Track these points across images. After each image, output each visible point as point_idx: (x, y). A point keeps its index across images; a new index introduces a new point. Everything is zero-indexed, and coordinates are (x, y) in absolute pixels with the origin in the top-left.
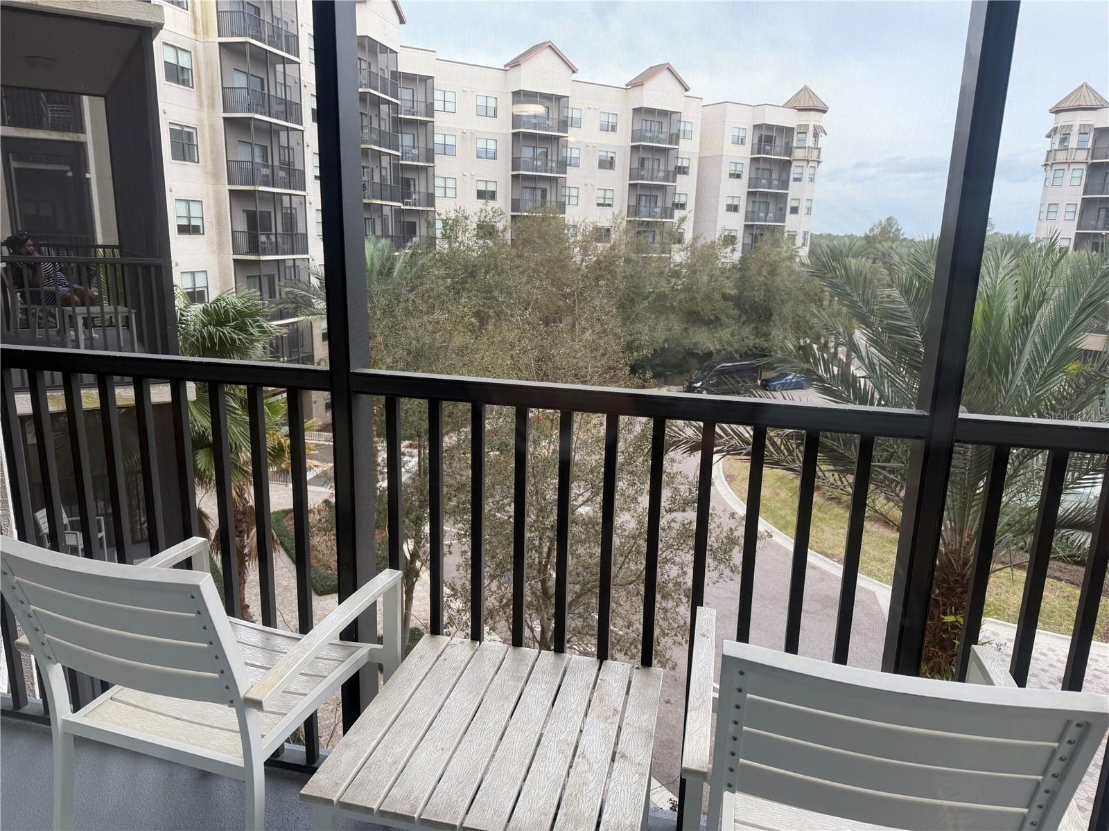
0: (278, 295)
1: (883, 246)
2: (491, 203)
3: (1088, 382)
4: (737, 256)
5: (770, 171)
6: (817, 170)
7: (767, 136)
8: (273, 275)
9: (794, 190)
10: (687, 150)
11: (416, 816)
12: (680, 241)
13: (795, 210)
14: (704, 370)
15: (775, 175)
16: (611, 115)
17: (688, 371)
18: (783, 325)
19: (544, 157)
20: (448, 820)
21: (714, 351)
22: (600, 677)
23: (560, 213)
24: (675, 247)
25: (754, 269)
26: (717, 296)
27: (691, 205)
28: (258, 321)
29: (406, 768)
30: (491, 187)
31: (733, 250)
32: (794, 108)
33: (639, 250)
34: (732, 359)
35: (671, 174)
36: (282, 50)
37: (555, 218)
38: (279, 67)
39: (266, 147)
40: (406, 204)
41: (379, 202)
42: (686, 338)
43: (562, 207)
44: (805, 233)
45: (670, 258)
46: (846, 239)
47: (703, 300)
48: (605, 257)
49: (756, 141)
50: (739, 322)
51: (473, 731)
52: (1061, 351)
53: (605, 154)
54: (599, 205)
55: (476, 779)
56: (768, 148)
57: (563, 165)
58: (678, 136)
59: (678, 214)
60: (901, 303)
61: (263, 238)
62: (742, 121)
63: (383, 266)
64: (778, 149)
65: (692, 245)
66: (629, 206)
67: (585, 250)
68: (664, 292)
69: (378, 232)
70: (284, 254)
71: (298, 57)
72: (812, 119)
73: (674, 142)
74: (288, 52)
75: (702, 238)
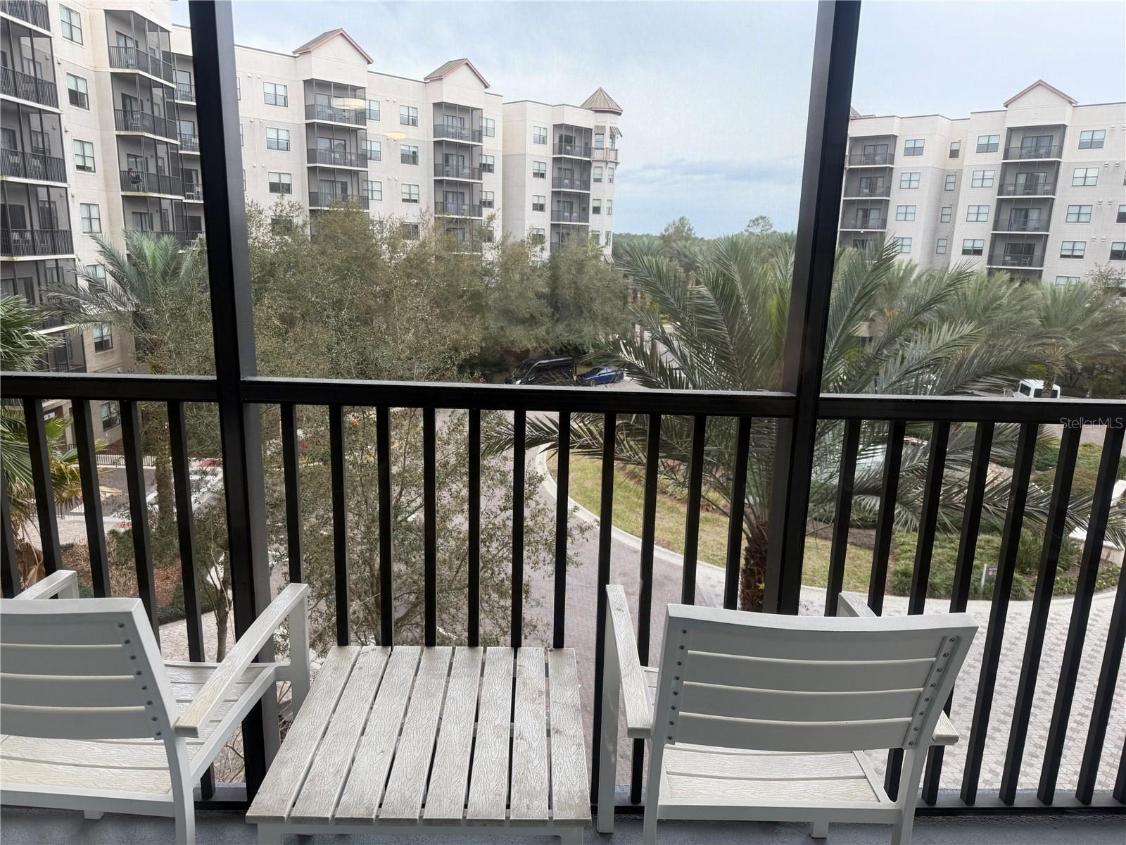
0: (37, 300)
1: (677, 245)
2: (287, 196)
3: (868, 365)
4: (546, 255)
5: (572, 171)
6: (616, 172)
7: (568, 136)
8: (31, 278)
9: (595, 191)
10: (491, 148)
11: (374, 817)
12: (490, 239)
13: (597, 210)
14: (523, 368)
15: (577, 176)
16: (410, 109)
17: (507, 370)
18: (593, 322)
19: (342, 150)
20: (406, 816)
21: (531, 349)
22: (518, 663)
23: (365, 208)
24: (486, 245)
25: (564, 268)
26: (530, 294)
27: (498, 203)
28: (27, 331)
29: (351, 774)
30: (285, 180)
31: (542, 249)
32: (591, 109)
33: (449, 248)
34: (548, 356)
35: (476, 171)
36: (27, 21)
37: (358, 213)
38: (25, 41)
39: (14, 132)
40: (189, 197)
41: (156, 195)
42: (503, 336)
43: (365, 202)
44: (608, 233)
45: (482, 256)
46: (644, 238)
47: (517, 298)
48: (416, 255)
49: (557, 141)
50: (553, 320)
51: (409, 730)
52: (843, 338)
53: (407, 148)
54: (404, 200)
55: (424, 774)
56: (568, 148)
57: (363, 158)
58: (480, 133)
59: (486, 212)
60: (710, 299)
61: (15, 236)
62: (541, 121)
63: (168, 265)
64: (577, 149)
65: (502, 244)
66: (436, 203)
67: (393, 249)
68: (478, 290)
69: (157, 228)
70: (43, 254)
71: (49, 29)
72: (608, 121)
73: (477, 139)
74: (35, 23)
75: (511, 237)
